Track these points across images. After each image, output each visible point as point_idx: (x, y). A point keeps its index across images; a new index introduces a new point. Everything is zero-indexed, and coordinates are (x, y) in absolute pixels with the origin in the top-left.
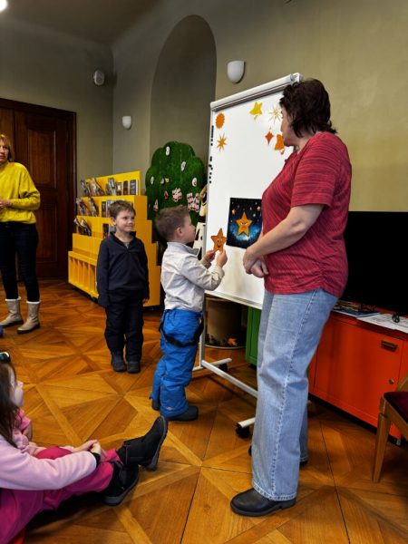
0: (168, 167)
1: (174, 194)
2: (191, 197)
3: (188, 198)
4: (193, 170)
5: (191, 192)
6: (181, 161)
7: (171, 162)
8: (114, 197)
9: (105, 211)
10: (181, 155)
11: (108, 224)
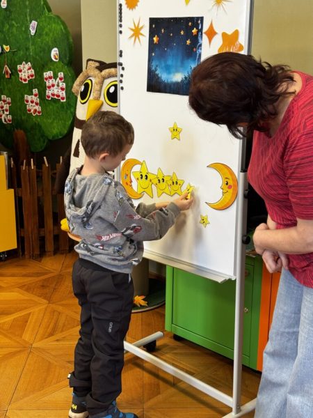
0: (7, 27)
1: (21, 71)
2: (50, 78)
3: (46, 79)
4: (51, 35)
5: (50, 70)
6: (28, 18)
7: (12, 20)
10: (28, 10)
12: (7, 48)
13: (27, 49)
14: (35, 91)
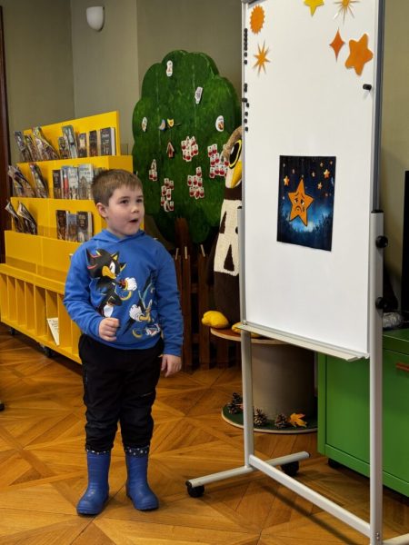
0: (172, 98)
1: (184, 148)
2: (214, 152)
3: (210, 154)
4: (216, 101)
5: (214, 143)
6: (194, 85)
7: (177, 89)
8: (74, 161)
9: (59, 187)
10: (194, 75)
11: (64, 212)
12: (171, 122)
13: (192, 121)
14: (199, 170)
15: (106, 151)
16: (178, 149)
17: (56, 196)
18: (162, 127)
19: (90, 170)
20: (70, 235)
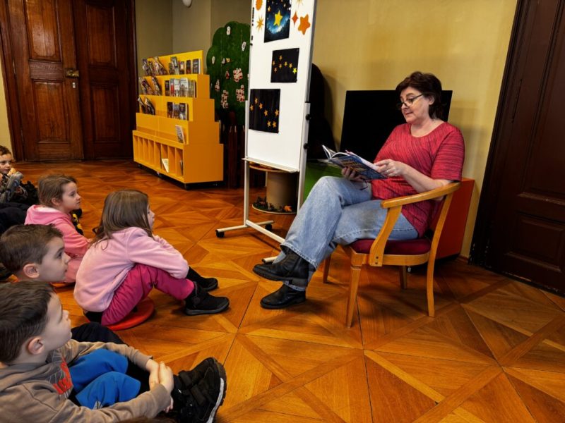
0: (229, 47)
1: (235, 74)
6: (242, 41)
7: (232, 42)
8: (177, 76)
9: (169, 90)
10: (242, 35)
11: (171, 103)
12: (228, 60)
13: (240, 60)
14: (242, 86)
15: (196, 71)
16: (232, 75)
17: (167, 95)
18: (223, 62)
19: (187, 81)
20: (175, 115)
